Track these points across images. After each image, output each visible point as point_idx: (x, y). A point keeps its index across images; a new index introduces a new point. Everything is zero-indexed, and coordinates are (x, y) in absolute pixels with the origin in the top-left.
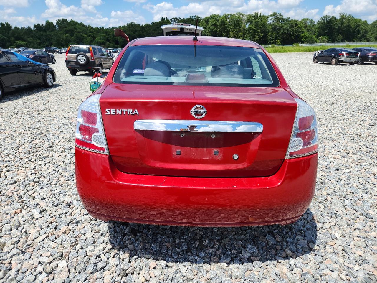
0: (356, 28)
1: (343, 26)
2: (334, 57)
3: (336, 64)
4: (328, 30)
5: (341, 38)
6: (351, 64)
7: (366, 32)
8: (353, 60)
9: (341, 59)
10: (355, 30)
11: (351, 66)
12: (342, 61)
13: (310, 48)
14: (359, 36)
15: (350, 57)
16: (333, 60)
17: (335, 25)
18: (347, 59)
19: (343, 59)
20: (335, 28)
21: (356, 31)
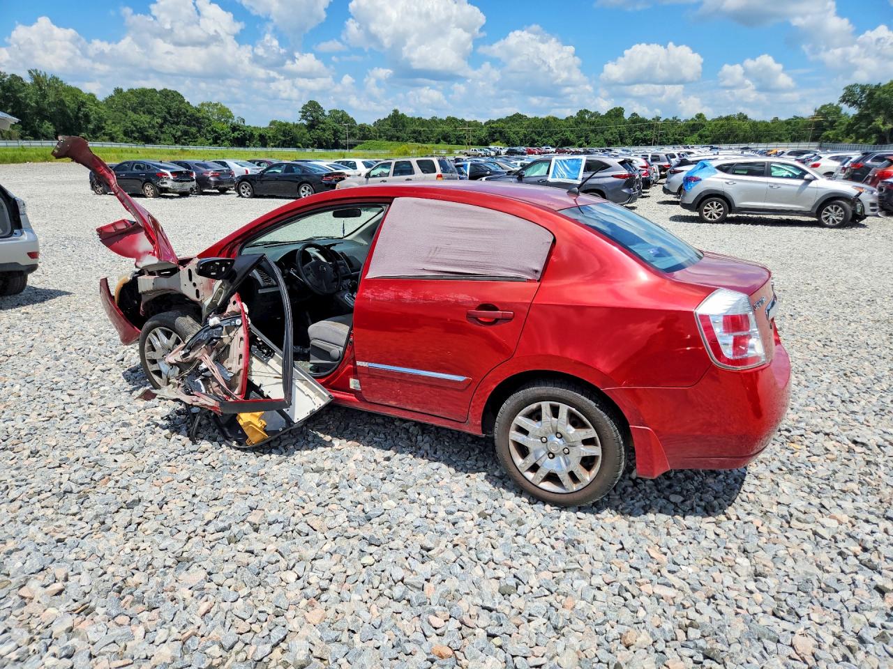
0: (79, 109)
1: (46, 102)
2: (148, 181)
3: (156, 195)
4: (12, 107)
5: (52, 129)
6: (184, 194)
7: (101, 119)
8: (188, 186)
9: (165, 186)
10: (77, 113)
11: (183, 200)
12: (166, 190)
13: (10, 153)
14: (91, 126)
15: (181, 181)
16: (147, 188)
17: (26, 98)
18: (177, 184)
19: (169, 184)
20: (28, 105)
21: (80, 115)
